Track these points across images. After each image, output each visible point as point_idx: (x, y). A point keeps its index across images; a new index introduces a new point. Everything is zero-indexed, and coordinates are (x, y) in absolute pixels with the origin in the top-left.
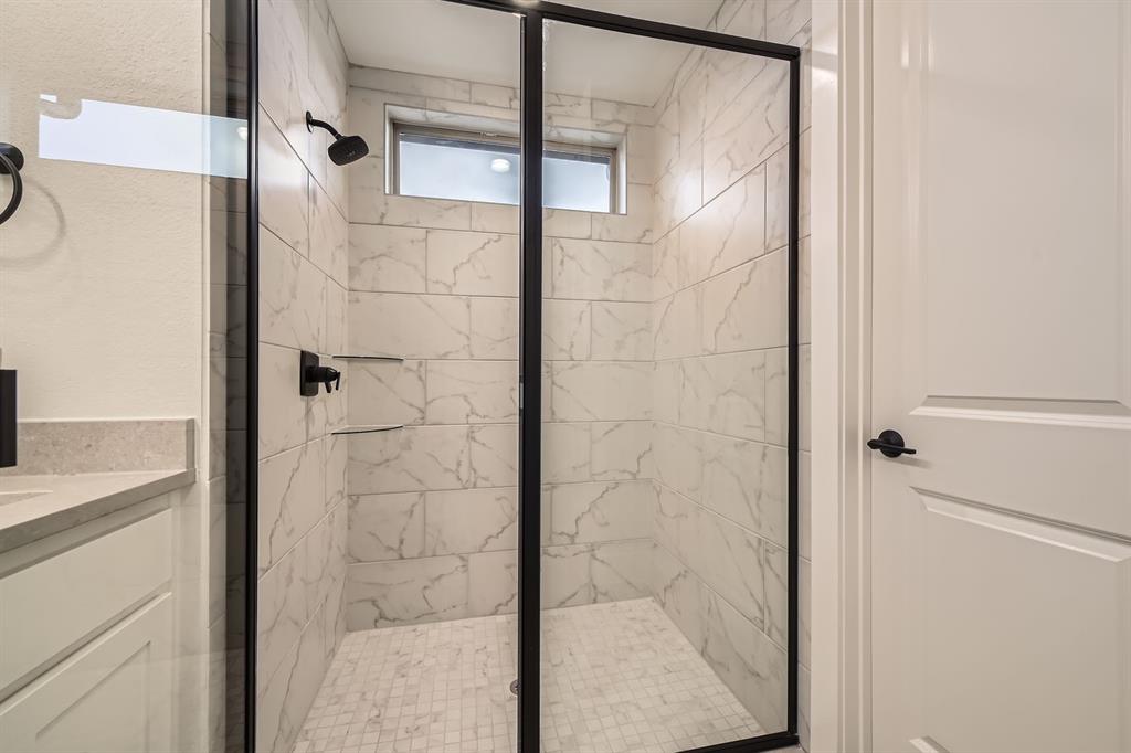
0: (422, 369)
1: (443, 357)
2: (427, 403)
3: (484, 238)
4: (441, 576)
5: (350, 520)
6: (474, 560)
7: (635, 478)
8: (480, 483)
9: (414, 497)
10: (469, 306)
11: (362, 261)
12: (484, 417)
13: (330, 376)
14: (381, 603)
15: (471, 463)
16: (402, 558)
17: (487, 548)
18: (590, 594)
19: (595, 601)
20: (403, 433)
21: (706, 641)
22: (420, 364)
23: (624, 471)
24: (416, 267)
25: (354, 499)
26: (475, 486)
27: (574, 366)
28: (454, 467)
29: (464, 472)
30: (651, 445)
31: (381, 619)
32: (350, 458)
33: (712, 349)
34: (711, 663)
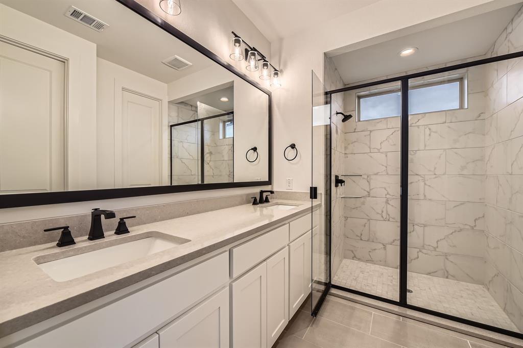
0: (369, 178)
1: (376, 174)
2: (370, 190)
3: (393, 130)
4: (375, 250)
5: (345, 225)
6: (389, 247)
7: (473, 229)
8: (391, 219)
9: (365, 221)
10: (386, 156)
11: (349, 144)
12: (393, 196)
13: (342, 182)
14: (354, 252)
15: (387, 212)
16: (361, 240)
17: (394, 244)
18: (444, 274)
19: (447, 278)
20: (362, 199)
21: (506, 304)
22: (368, 177)
23: (466, 225)
24: (366, 144)
25: (346, 218)
26: (389, 220)
27: (436, 178)
28: (380, 212)
29: (384, 215)
30: (484, 214)
31: (354, 257)
32: (345, 206)
33: (510, 172)
34: (508, 313)
